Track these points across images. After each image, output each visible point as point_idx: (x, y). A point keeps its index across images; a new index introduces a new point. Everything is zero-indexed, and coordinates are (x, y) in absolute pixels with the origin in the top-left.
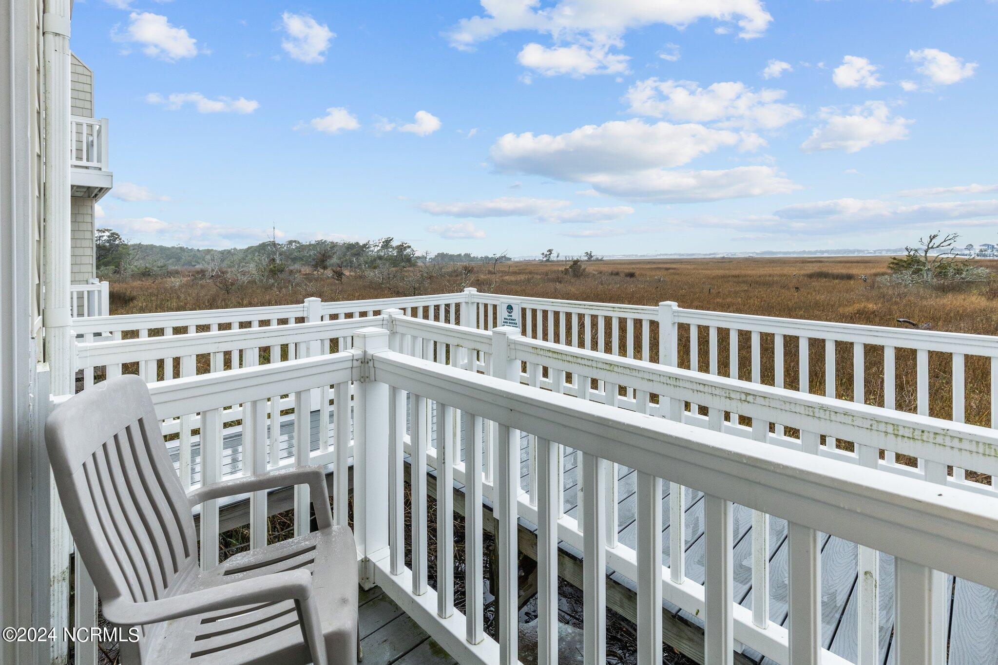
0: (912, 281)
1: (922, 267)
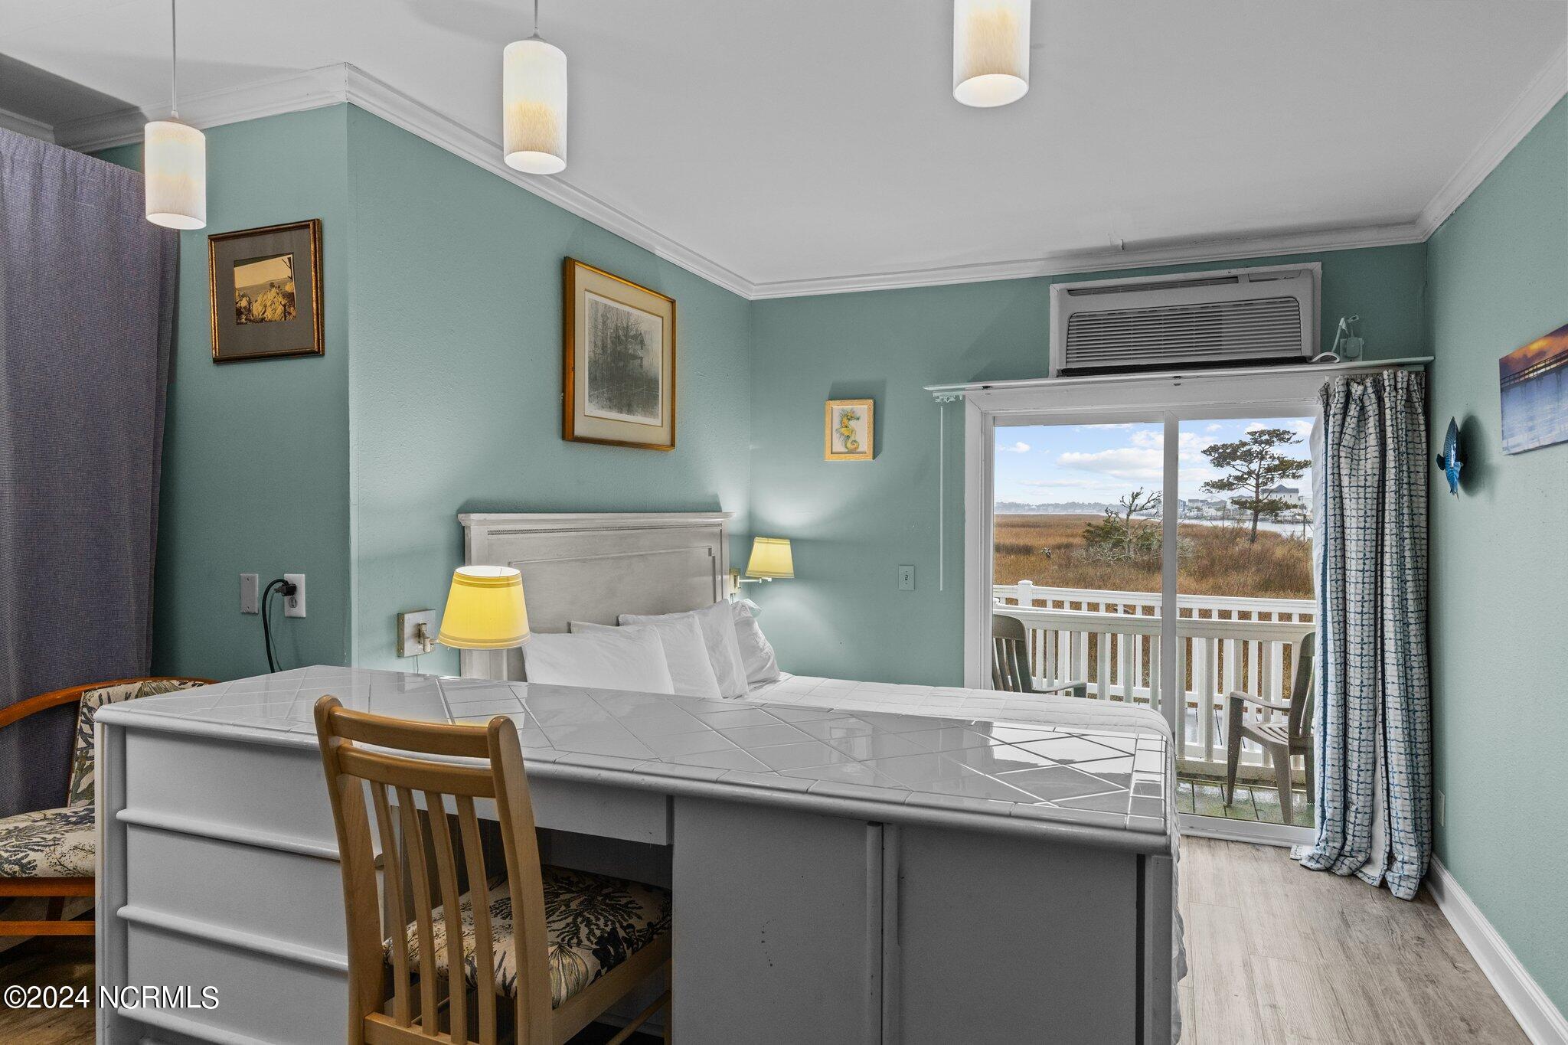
1: (1123, 538)
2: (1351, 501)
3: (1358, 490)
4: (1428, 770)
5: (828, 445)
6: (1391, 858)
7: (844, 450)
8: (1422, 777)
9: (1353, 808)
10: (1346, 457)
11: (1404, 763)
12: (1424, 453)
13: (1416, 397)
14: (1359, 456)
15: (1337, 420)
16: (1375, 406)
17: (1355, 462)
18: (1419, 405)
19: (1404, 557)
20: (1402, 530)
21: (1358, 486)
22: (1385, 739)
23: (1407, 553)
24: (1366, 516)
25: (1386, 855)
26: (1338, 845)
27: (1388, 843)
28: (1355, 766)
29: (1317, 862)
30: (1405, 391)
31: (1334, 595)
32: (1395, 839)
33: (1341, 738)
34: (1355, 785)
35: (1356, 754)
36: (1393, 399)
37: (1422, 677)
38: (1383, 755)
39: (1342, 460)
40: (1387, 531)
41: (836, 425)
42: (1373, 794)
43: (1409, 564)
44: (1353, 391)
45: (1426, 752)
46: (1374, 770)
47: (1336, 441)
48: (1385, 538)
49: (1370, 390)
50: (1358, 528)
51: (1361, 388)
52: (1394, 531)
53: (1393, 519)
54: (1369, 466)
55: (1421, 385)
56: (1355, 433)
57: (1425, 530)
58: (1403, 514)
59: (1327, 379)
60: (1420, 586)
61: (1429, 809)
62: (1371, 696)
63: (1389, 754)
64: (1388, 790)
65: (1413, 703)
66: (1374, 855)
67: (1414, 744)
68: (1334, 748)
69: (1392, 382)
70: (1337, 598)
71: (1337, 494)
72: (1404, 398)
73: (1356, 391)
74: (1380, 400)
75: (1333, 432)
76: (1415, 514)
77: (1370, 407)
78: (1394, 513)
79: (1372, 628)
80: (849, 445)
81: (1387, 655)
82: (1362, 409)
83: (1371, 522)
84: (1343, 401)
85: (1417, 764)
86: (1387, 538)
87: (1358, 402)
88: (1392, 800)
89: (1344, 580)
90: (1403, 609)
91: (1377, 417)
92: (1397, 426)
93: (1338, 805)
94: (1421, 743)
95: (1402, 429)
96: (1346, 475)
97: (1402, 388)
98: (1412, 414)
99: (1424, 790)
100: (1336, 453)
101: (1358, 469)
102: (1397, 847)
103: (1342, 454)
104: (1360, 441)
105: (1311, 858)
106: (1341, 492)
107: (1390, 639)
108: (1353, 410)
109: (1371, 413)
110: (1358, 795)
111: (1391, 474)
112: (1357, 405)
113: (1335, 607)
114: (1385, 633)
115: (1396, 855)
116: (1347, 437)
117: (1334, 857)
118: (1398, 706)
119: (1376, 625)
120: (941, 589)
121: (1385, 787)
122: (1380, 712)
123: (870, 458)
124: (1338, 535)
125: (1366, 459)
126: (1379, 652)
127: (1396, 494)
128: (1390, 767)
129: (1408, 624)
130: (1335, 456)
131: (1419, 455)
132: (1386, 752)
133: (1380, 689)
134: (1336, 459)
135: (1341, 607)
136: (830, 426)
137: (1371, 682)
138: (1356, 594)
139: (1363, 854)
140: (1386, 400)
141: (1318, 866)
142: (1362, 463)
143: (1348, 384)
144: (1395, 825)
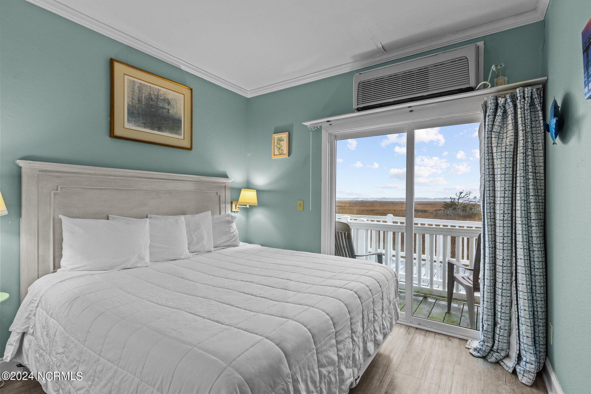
0: (453, 213)
1: (456, 207)
2: (497, 160)
3: (501, 154)
4: (544, 309)
5: (273, 152)
6: (519, 357)
7: (278, 154)
8: (540, 313)
9: (499, 326)
10: (495, 137)
11: (527, 305)
12: (542, 132)
13: (537, 101)
14: (503, 137)
15: (490, 118)
16: (512, 109)
17: (500, 139)
18: (539, 106)
19: (529, 189)
20: (528, 174)
21: (501, 152)
22: (517, 290)
23: (531, 187)
24: (506, 167)
25: (517, 356)
26: (490, 345)
27: (518, 349)
28: (499, 303)
29: (478, 352)
30: (530, 98)
31: (489, 211)
32: (522, 348)
33: (492, 287)
34: (499, 314)
35: (500, 297)
36: (522, 103)
37: (540, 256)
38: (515, 299)
39: (493, 139)
40: (518, 175)
41: (276, 144)
42: (510, 320)
43: (531, 192)
44: (499, 102)
45: (543, 299)
46: (511, 306)
47: (490, 129)
48: (517, 179)
49: (509, 100)
50: (501, 174)
51: (503, 99)
52: (522, 175)
53: (522, 168)
54: (508, 140)
55: (540, 95)
56: (500, 124)
57: (543, 175)
58: (528, 166)
59: (486, 99)
60: (540, 206)
61: (544, 332)
62: (509, 265)
63: (519, 299)
64: (518, 318)
65: (534, 270)
66: (511, 354)
67: (534, 294)
68: (488, 292)
69: (522, 94)
70: (490, 212)
71: (490, 157)
72: (529, 102)
73: (501, 101)
74: (515, 106)
75: (488, 125)
76: (537, 166)
77: (509, 110)
78: (522, 165)
79: (510, 228)
80: (280, 151)
81: (518, 243)
82: (505, 112)
83: (509, 171)
84: (493, 108)
85: (537, 305)
86: (518, 178)
87: (502, 108)
88: (520, 325)
89: (494, 203)
90: (528, 217)
91: (513, 115)
92: (525, 117)
93: (490, 323)
94: (539, 294)
95: (528, 119)
96: (495, 146)
97: (528, 97)
98: (535, 112)
99: (541, 321)
100: (490, 136)
101: (502, 143)
102: (523, 352)
103: (493, 136)
104: (504, 129)
105: (475, 349)
106: (493, 156)
107: (519, 234)
108: (500, 112)
109: (509, 113)
110: (501, 319)
111: (521, 143)
112: (502, 109)
113: (489, 217)
114: (517, 231)
115: (522, 357)
116: (496, 127)
117: (488, 351)
118: (524, 272)
119: (512, 227)
120: (311, 210)
121: (517, 316)
122: (514, 274)
123: (286, 156)
124: (491, 179)
125: (507, 138)
126: (514, 241)
127: (523, 154)
128: (519, 306)
129: (531, 227)
130: (489, 137)
131: (539, 133)
132: (517, 297)
133: (514, 262)
134: (490, 139)
135: (492, 217)
136: (273, 144)
137: (509, 258)
138: (500, 210)
139: (504, 352)
140: (518, 104)
141: (479, 355)
142: (504, 140)
143: (497, 99)
144: (521, 340)
